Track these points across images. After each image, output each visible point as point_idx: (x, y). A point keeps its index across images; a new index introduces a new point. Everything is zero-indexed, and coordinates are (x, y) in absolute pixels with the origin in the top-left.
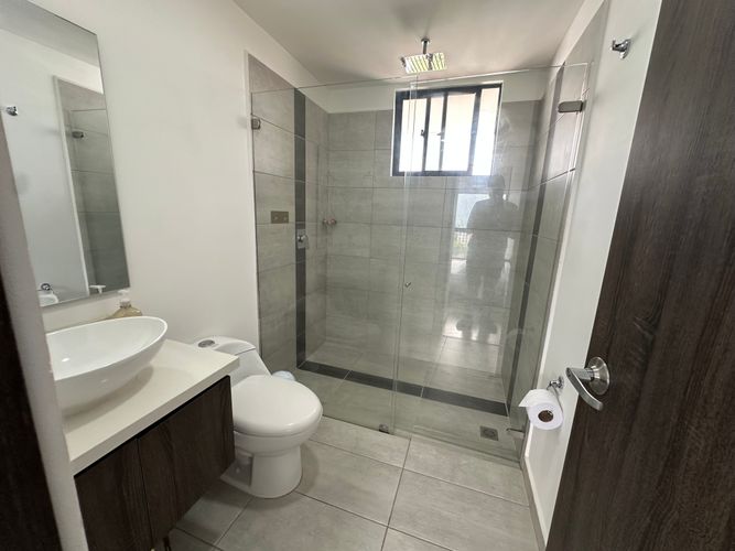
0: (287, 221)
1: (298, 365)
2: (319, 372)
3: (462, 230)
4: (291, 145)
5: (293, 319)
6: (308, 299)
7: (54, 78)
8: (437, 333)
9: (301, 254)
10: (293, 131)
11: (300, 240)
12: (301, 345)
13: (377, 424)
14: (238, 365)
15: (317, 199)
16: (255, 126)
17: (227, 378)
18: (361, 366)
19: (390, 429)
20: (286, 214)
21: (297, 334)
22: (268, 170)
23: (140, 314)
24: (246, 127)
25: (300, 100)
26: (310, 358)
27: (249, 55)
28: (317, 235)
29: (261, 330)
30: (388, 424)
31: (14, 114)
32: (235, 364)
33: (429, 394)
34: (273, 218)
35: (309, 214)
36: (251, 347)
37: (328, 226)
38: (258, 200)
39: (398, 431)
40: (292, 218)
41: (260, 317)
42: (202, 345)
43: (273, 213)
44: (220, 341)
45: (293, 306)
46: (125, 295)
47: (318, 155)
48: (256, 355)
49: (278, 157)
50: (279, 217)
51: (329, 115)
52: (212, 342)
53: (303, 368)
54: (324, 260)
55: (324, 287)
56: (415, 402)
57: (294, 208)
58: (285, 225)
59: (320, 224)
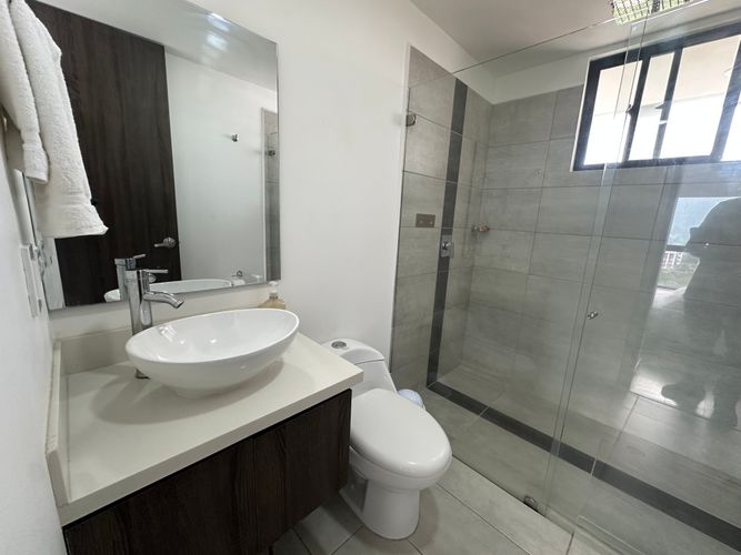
0: (433, 226)
1: (428, 384)
2: (451, 399)
3: (678, 249)
4: (446, 141)
5: (428, 333)
6: (447, 314)
7: (262, 109)
8: (622, 389)
9: (444, 263)
10: (450, 126)
11: (445, 248)
12: (433, 364)
13: (523, 492)
14: (362, 380)
15: (469, 203)
16: (410, 122)
17: (349, 391)
18: (502, 405)
19: (541, 506)
20: (433, 217)
21: (431, 350)
22: (419, 169)
23: (284, 308)
24: (400, 124)
25: (461, 90)
26: (441, 380)
27: (412, 48)
28: (464, 244)
29: (393, 340)
30: (536, 497)
31: (236, 140)
32: (358, 378)
33: (604, 472)
34: (418, 221)
35: (458, 218)
36: (381, 356)
37: (479, 233)
38: (405, 201)
39: (552, 513)
40: (438, 222)
41: (394, 325)
42: (335, 345)
43: (418, 216)
44: (353, 345)
45: (429, 319)
46: (274, 287)
47: (475, 153)
48: (385, 367)
49: (430, 157)
50: (425, 221)
51: (493, 106)
52: (344, 344)
53: (432, 389)
54: (470, 271)
55: (466, 302)
56: (583, 479)
57: (442, 210)
58: (429, 229)
59: (469, 231)
